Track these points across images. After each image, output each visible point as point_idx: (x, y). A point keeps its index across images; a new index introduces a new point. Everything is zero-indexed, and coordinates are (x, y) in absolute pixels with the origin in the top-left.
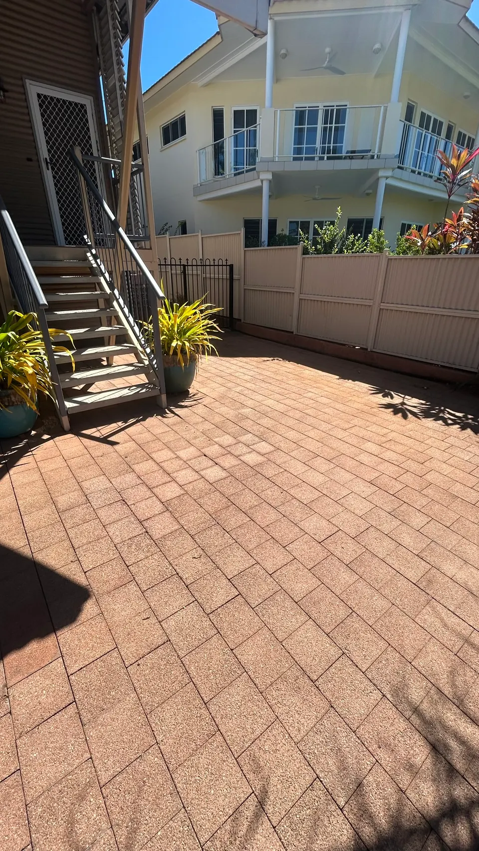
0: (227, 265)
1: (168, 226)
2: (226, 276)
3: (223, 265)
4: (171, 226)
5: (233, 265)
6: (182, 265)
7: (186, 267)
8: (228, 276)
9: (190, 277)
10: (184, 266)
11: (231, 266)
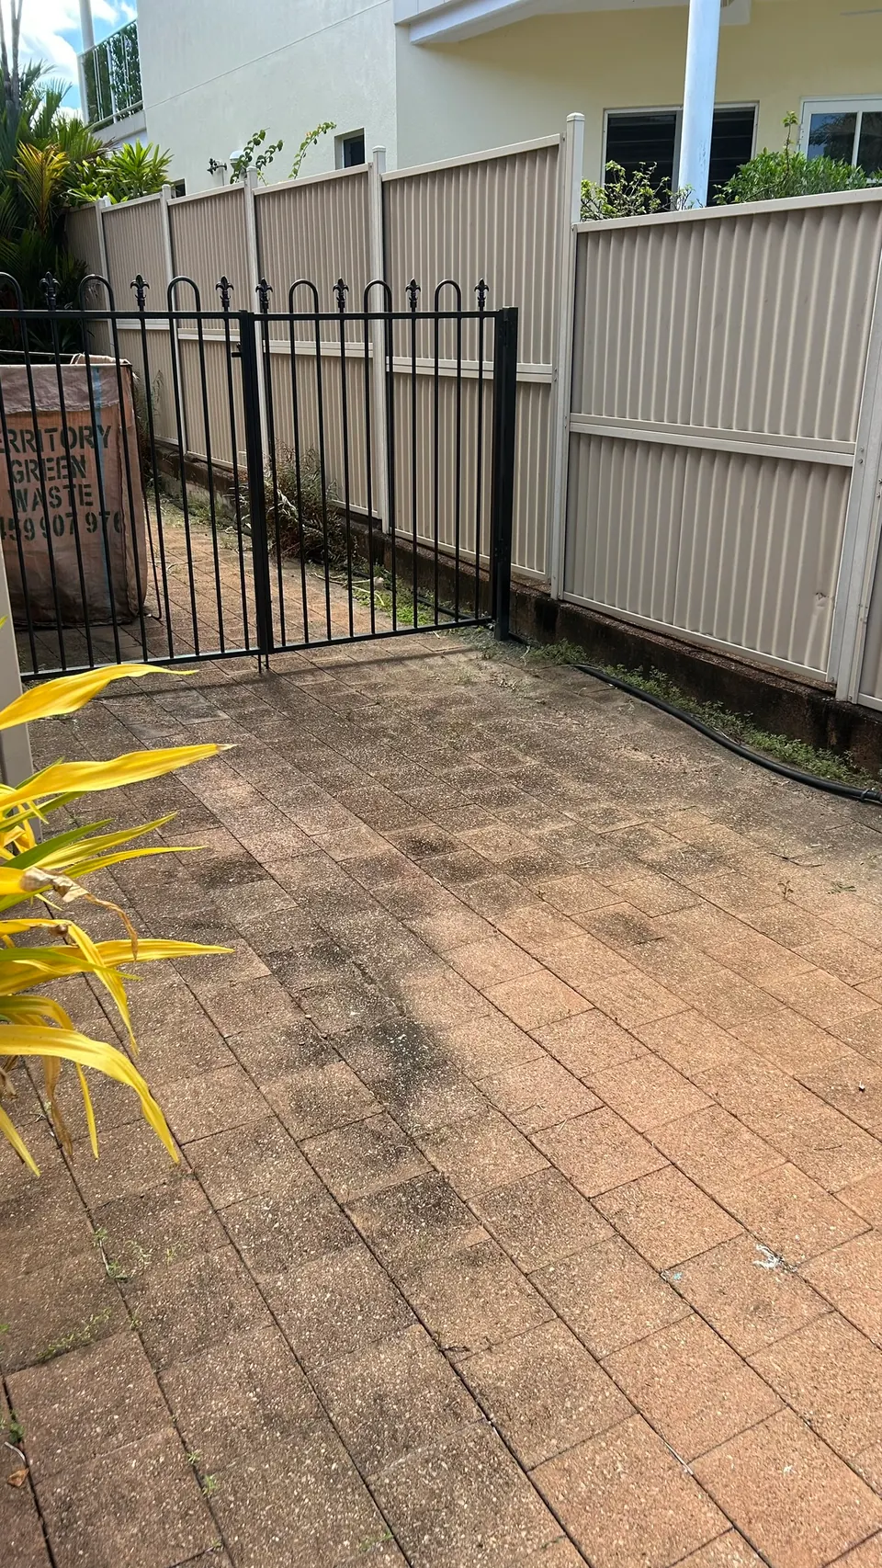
0: (481, 315)
1: (265, 145)
2: (478, 364)
3: (459, 315)
4: (280, 146)
5: (513, 313)
6: (234, 316)
7: (257, 324)
8: (489, 365)
9: (281, 374)
10: (246, 320)
11: (507, 323)
